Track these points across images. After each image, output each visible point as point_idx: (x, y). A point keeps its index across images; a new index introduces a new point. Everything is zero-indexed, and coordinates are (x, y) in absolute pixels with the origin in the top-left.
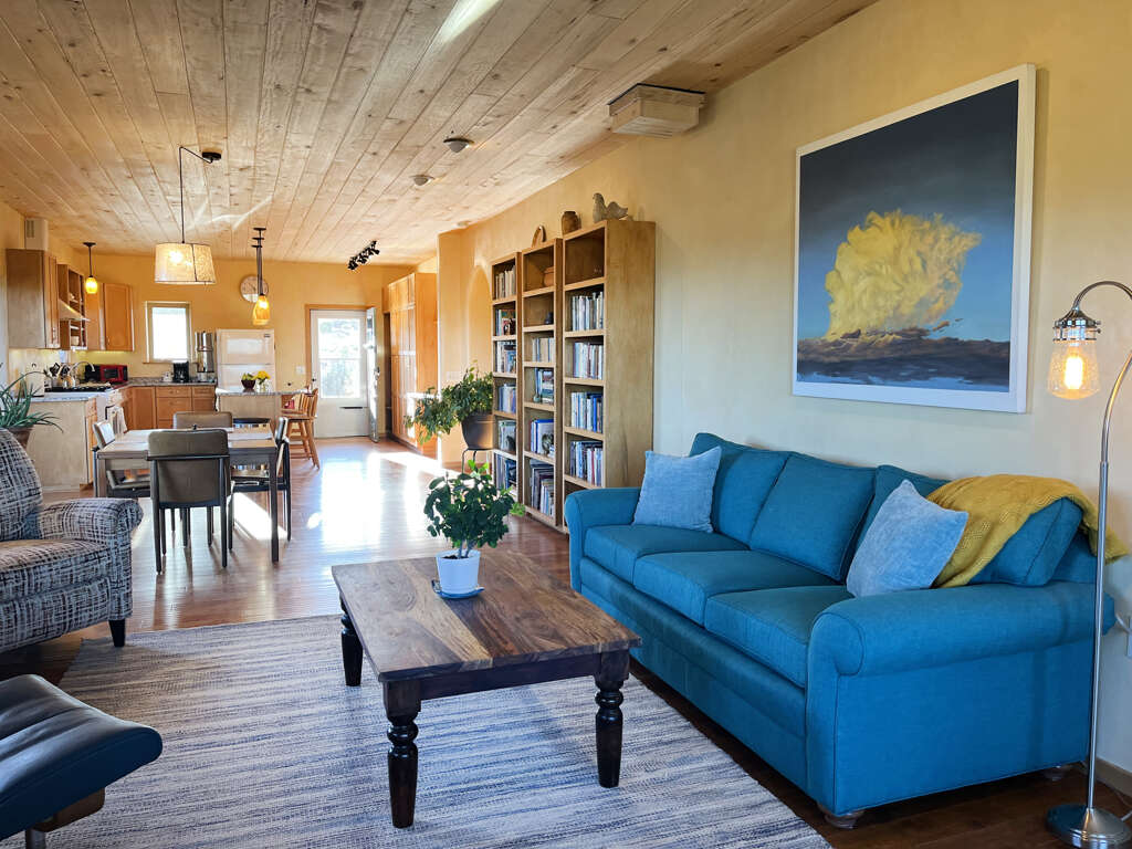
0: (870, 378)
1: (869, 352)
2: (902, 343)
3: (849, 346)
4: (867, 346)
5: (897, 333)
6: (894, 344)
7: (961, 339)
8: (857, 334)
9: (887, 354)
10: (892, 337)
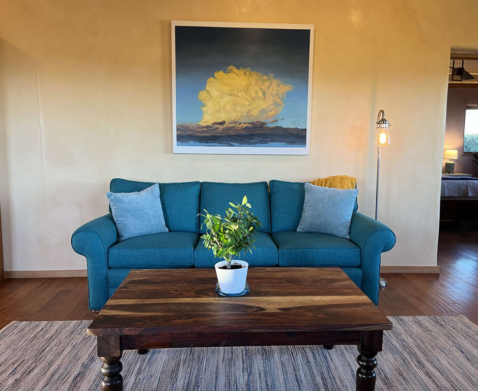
0: (232, 143)
1: (231, 132)
2: (253, 128)
3: (217, 128)
4: (229, 129)
5: (249, 123)
6: (246, 128)
7: (283, 127)
8: (223, 123)
9: (242, 132)
10: (245, 125)
